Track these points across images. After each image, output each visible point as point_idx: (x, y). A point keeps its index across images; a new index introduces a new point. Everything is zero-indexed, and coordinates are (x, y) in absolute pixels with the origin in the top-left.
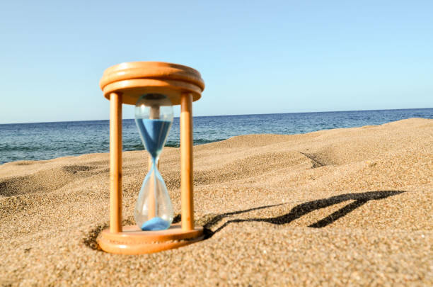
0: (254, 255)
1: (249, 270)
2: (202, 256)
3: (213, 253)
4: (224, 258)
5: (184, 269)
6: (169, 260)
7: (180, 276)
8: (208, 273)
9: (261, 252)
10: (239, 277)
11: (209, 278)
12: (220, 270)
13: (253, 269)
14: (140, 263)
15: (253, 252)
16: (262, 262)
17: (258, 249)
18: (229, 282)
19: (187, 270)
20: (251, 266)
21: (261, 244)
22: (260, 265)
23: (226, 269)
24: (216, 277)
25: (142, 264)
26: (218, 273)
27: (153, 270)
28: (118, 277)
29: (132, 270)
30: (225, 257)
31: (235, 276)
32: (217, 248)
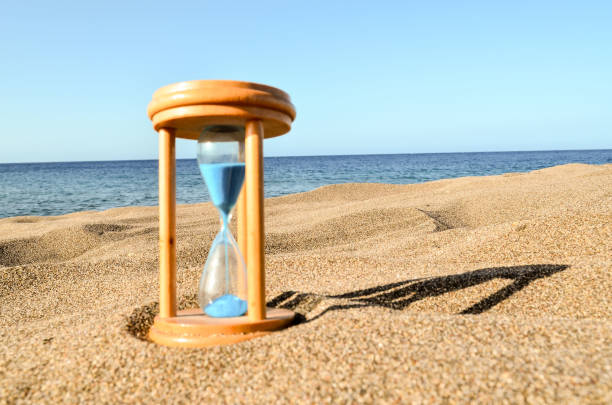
0: (366, 349)
1: (360, 370)
2: (295, 350)
3: (310, 346)
4: (325, 354)
5: (270, 368)
6: (248, 355)
7: (266, 377)
8: (304, 373)
9: (375, 345)
10: (348, 379)
11: (307, 380)
12: (321, 368)
13: (366, 369)
14: (209, 359)
15: (365, 345)
16: (378, 358)
17: (371, 341)
18: (334, 385)
19: (274, 368)
20: (363, 364)
21: (374, 335)
22: (375, 362)
23: (328, 368)
24: (315, 377)
25: (212, 360)
26: (318, 374)
27: (228, 369)
28: (179, 378)
29: (198, 368)
30: (327, 351)
31: (341, 377)
32: (314, 340)
